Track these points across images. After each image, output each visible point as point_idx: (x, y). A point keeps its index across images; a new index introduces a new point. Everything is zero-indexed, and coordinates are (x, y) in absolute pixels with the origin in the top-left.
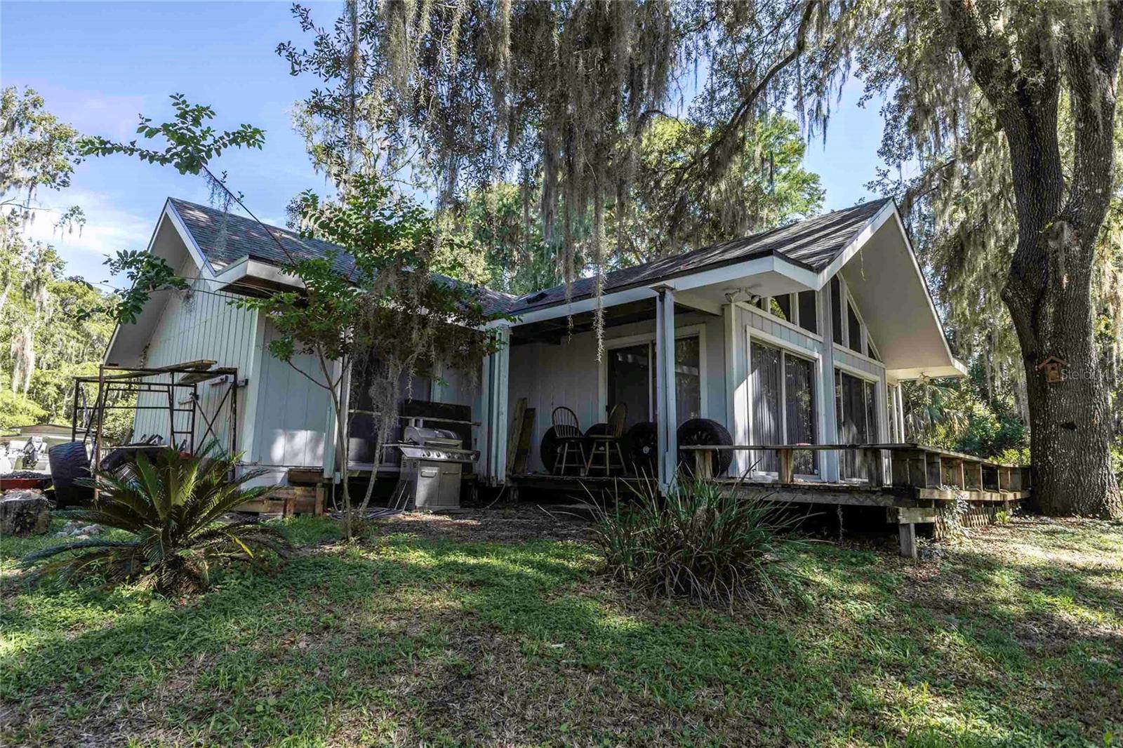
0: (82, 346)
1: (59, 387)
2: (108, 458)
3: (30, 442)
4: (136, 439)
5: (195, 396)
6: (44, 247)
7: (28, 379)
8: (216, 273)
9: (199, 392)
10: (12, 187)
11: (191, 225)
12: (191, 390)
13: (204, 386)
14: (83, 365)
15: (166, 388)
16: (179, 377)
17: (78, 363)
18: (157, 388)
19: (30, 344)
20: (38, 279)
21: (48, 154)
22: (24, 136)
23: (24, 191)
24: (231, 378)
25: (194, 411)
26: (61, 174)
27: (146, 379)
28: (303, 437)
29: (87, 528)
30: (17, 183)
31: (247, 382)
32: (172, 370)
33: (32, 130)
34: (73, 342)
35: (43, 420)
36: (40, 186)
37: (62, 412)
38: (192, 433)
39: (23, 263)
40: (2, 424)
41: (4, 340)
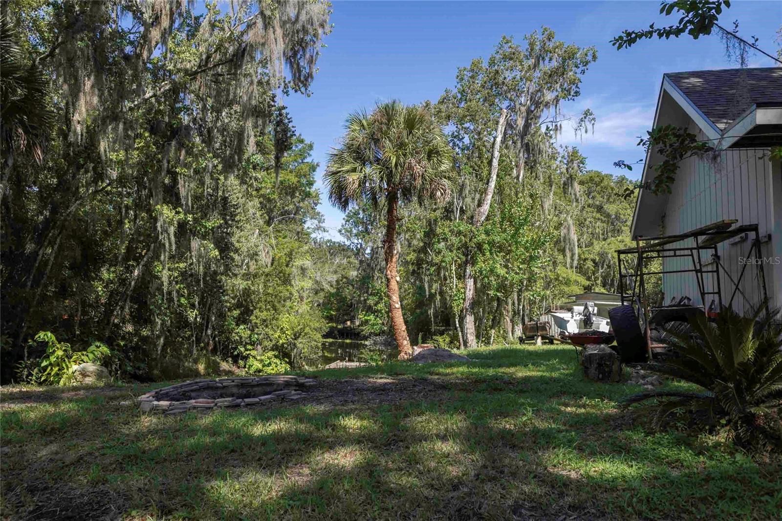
0: (605, 225)
1: (594, 261)
2: (653, 318)
3: (586, 307)
4: (667, 302)
5: (716, 257)
6: (570, 149)
7: (576, 257)
8: (723, 132)
9: (719, 254)
10: (545, 109)
11: (689, 93)
12: (712, 251)
13: (723, 247)
14: (609, 241)
15: (688, 252)
16: (701, 238)
17: (605, 240)
18: (682, 252)
19: (573, 229)
20: (571, 176)
21: (563, 74)
22: (547, 66)
23: (552, 109)
24: (752, 235)
25: (717, 271)
26: (574, 87)
27: (667, 247)
29: (649, 379)
30: (547, 105)
31: (770, 237)
32: (695, 234)
33: (551, 59)
34: (599, 223)
35: (588, 289)
36: (561, 101)
37: (599, 282)
38: (719, 293)
39: (559, 166)
40: (562, 294)
41: (557, 228)
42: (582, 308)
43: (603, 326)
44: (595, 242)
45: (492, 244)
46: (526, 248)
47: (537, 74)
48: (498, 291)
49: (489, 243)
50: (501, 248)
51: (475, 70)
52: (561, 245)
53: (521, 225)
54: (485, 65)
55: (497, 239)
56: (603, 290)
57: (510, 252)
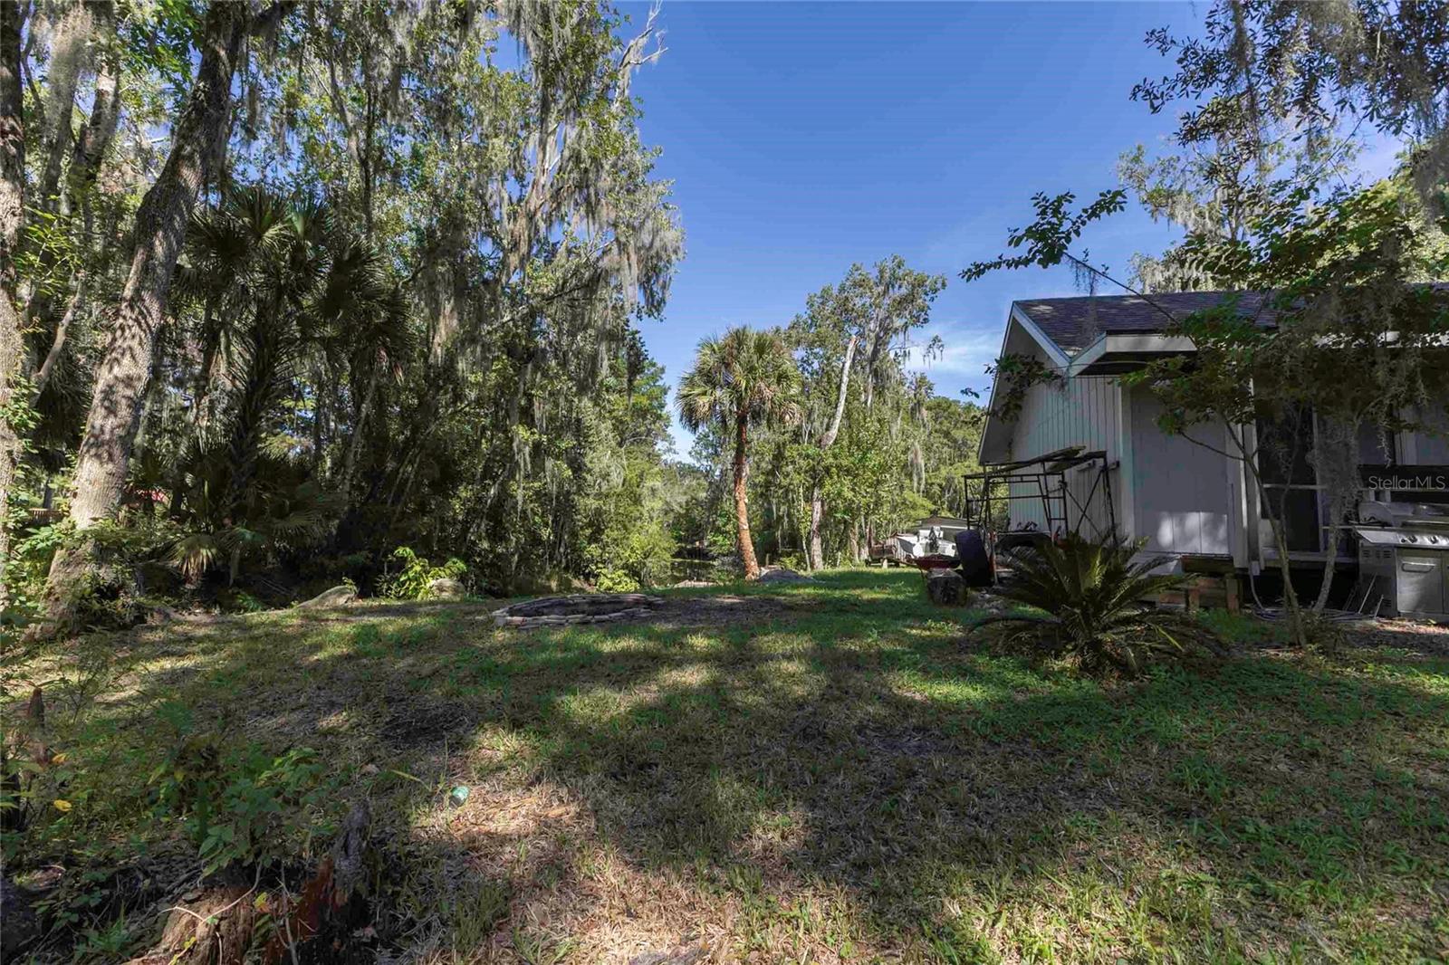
0: (952, 450)
1: (940, 485)
2: (999, 543)
3: (932, 531)
4: (1013, 527)
6: (918, 375)
7: (923, 481)
8: (1072, 359)
9: (1067, 479)
10: (894, 336)
11: (1039, 320)
12: (1059, 477)
13: (1071, 473)
14: (955, 466)
15: (1035, 478)
16: (1048, 465)
17: (951, 465)
18: (1029, 478)
19: (920, 454)
20: (919, 402)
21: (913, 301)
22: (897, 293)
23: (901, 336)
24: (1100, 462)
25: (1064, 497)
26: (923, 314)
27: (1013, 472)
28: (1195, 520)
29: (994, 603)
30: (896, 331)
31: (1118, 464)
32: (1042, 460)
33: (900, 287)
34: (946, 449)
35: (934, 513)
36: (910, 327)
37: (945, 506)
38: (1066, 519)
39: (907, 391)
40: (909, 518)
41: (904, 452)
42: (928, 532)
43: (949, 550)
44: (942, 467)
45: (839, 467)
46: (873, 473)
47: (887, 301)
48: (844, 513)
49: (837, 467)
50: (848, 472)
51: (825, 299)
52: (908, 469)
53: (868, 449)
54: (835, 292)
55: (845, 463)
56: (949, 515)
57: (857, 475)
